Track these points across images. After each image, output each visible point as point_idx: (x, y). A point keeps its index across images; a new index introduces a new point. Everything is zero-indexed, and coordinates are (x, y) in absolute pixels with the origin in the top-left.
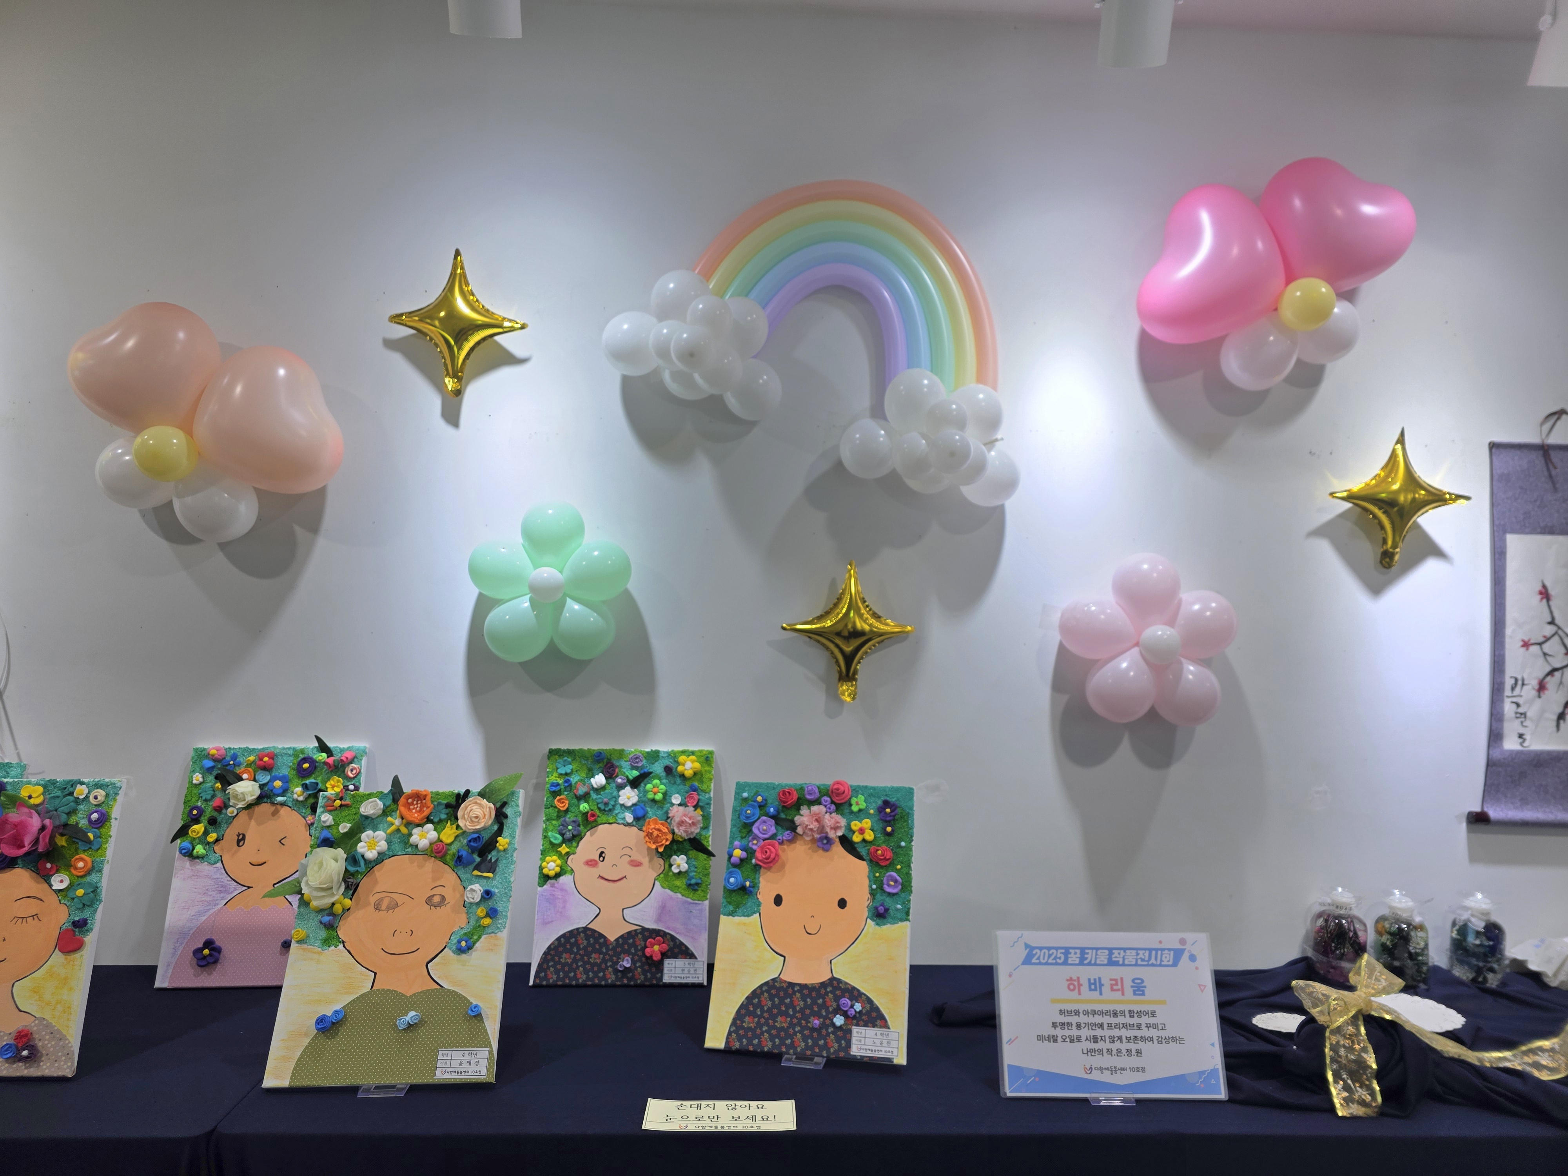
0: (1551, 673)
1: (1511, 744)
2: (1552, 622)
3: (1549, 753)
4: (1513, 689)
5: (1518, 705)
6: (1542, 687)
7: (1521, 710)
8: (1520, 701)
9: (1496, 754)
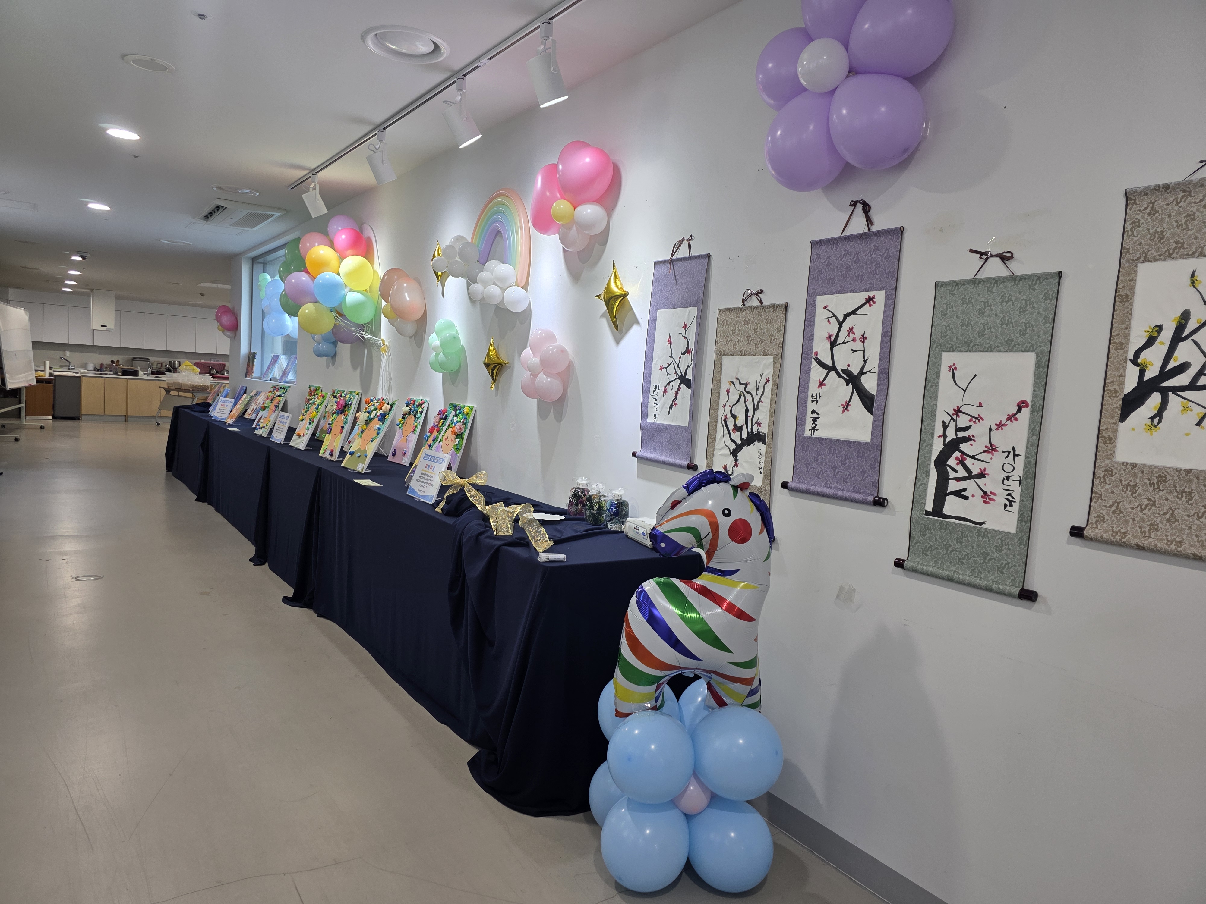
0: (669, 383)
1: (650, 419)
2: (671, 356)
3: (663, 425)
4: (654, 391)
5: (656, 400)
6: (665, 391)
7: (656, 402)
8: (656, 397)
9: (644, 424)
